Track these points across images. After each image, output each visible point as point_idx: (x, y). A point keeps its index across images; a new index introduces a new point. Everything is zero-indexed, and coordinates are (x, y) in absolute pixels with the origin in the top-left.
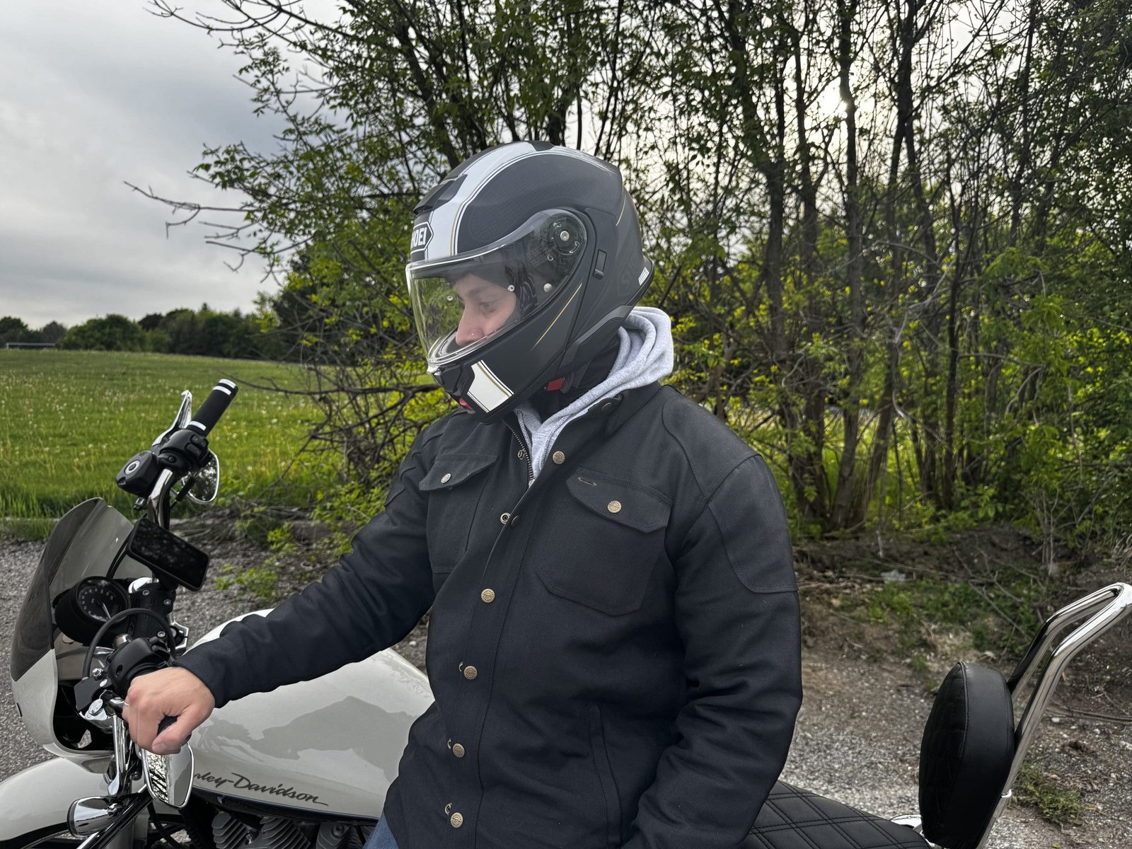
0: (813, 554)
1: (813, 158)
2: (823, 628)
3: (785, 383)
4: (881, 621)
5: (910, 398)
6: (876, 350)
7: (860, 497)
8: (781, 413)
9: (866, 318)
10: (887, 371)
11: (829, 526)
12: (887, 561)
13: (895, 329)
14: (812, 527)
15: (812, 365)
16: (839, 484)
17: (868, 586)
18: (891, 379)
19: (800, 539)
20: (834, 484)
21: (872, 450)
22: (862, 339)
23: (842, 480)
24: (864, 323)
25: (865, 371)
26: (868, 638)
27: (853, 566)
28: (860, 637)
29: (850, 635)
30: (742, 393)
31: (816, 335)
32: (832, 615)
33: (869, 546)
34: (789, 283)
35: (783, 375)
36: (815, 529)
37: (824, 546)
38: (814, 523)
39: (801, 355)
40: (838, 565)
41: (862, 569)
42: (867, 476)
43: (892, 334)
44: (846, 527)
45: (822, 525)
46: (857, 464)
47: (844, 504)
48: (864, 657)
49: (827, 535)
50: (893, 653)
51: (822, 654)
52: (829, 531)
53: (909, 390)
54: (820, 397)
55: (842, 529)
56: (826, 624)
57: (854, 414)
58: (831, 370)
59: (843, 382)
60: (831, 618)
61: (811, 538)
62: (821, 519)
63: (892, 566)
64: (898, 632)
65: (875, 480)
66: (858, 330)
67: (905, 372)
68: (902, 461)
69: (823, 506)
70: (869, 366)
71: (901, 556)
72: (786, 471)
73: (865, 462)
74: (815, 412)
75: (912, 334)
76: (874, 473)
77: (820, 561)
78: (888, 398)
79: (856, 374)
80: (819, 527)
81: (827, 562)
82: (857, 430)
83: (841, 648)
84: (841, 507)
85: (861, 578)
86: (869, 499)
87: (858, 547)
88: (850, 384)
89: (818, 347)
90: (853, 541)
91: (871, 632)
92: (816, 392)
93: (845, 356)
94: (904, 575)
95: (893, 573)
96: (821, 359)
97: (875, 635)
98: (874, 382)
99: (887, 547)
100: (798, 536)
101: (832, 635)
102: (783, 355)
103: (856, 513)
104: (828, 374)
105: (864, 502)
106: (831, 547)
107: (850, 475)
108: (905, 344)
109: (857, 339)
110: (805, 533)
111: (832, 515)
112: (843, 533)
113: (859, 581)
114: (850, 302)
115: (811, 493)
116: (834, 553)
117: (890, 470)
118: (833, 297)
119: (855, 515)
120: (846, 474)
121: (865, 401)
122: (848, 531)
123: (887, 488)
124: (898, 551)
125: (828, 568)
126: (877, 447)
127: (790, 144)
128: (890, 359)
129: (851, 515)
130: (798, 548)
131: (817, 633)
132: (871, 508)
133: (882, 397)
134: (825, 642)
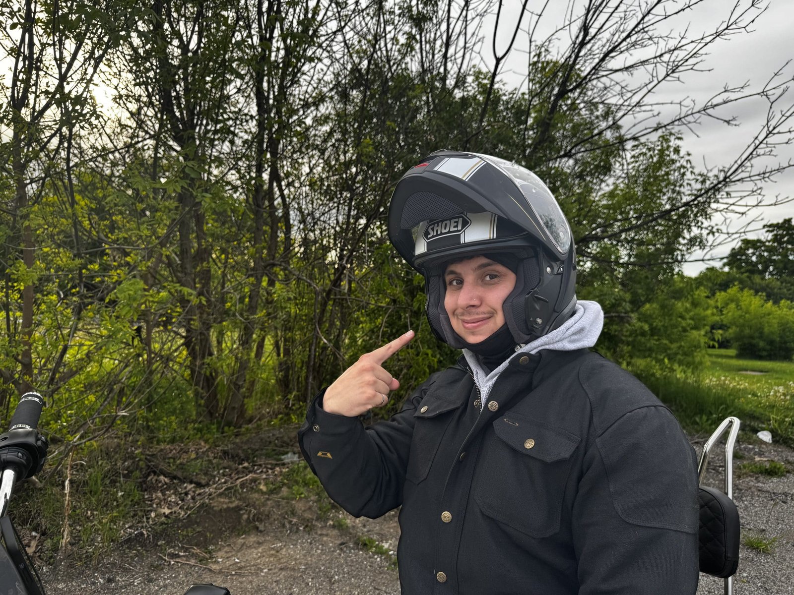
2: (266, 513)
4: (303, 496)
12: (282, 446)
17: (278, 469)
26: (300, 512)
27: (261, 455)
28: (293, 513)
29: (287, 513)
32: (268, 499)
37: (236, 442)
40: (251, 456)
41: (268, 456)
48: (301, 528)
50: (317, 519)
51: (272, 534)
56: (267, 509)
60: (269, 502)
63: (286, 450)
64: (316, 502)
71: (291, 441)
77: (237, 455)
81: (242, 456)
83: (284, 526)
85: (271, 464)
87: (262, 440)
91: (300, 506)
94: (297, 456)
95: (290, 455)
97: (303, 509)
101: (275, 517)
113: (269, 466)
124: (289, 438)
125: (243, 460)
131: (263, 518)
134: (271, 524)
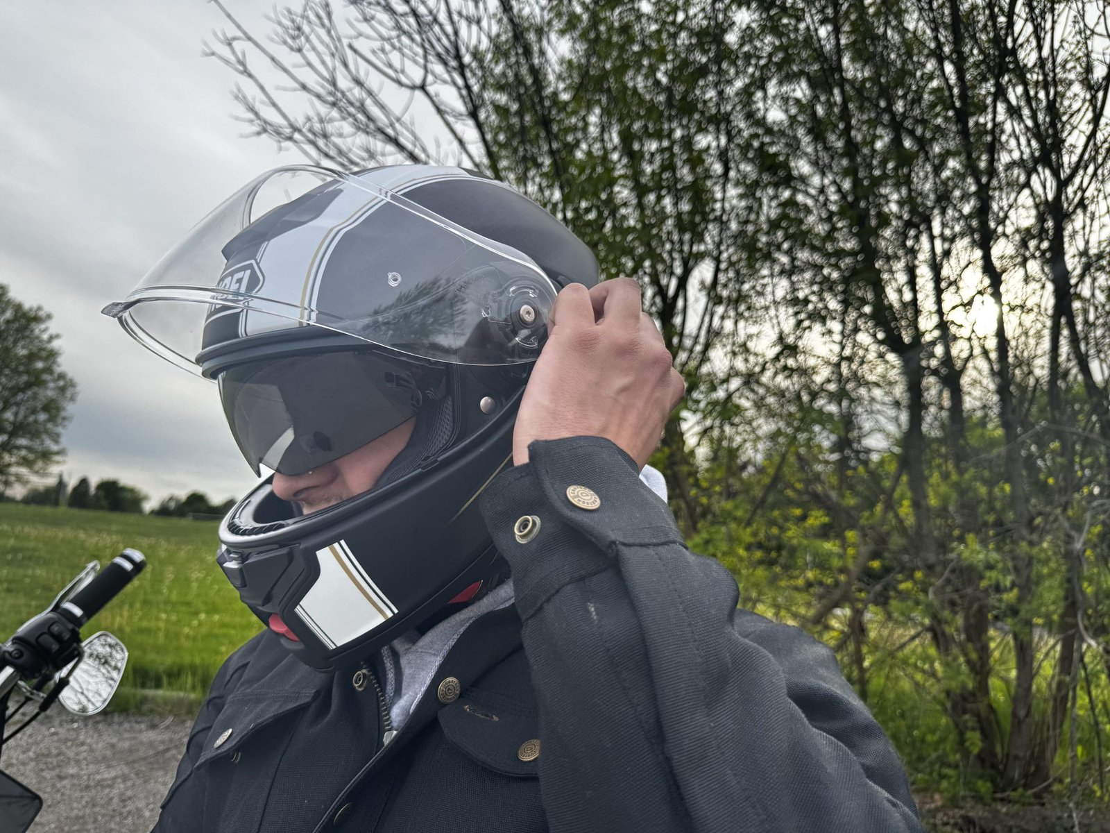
0: (983, 822)
1: (955, 338)
3: (935, 593)
5: (1099, 622)
6: (1048, 560)
7: (1043, 745)
8: (931, 629)
9: (1033, 519)
10: (1066, 585)
11: (1001, 783)
13: (1073, 533)
14: (980, 783)
15: (968, 574)
16: (1013, 725)
18: (1073, 596)
19: (964, 798)
20: (1007, 724)
21: (1054, 686)
22: (1031, 544)
23: (1017, 723)
24: (1031, 527)
25: (1037, 584)
30: (882, 600)
31: (970, 537)
33: (1060, 818)
34: (935, 478)
35: (931, 584)
36: (984, 787)
37: (997, 811)
38: (981, 777)
39: (952, 561)
42: (1050, 719)
43: (1069, 539)
44: (1026, 787)
45: (993, 782)
46: (1034, 702)
47: (1021, 754)
49: (999, 795)
52: (1003, 790)
53: (1096, 611)
54: (982, 612)
55: (1020, 790)
57: (1026, 639)
58: (993, 581)
59: (1011, 596)
61: (979, 799)
62: (990, 772)
65: (1061, 726)
66: (1025, 532)
67: (1089, 590)
68: (1096, 702)
69: (994, 755)
70: (1040, 578)
72: (942, 704)
73: (1046, 701)
74: (976, 631)
75: (1095, 539)
76: (1059, 715)
78: (1069, 620)
79: (1027, 587)
80: (989, 784)
82: (1032, 658)
84: (1016, 757)
86: (1055, 749)
87: (1044, 818)
88: (1020, 599)
89: (972, 552)
90: (1037, 808)
92: (975, 607)
93: (1010, 564)
96: (981, 566)
98: (1050, 595)
99: (1086, 821)
100: (962, 793)
102: (932, 557)
103: (1038, 768)
104: (990, 586)
105: (1048, 754)
106: (1006, 814)
107: (1027, 715)
108: (1088, 553)
109: (1024, 544)
110: (970, 790)
111: (1006, 766)
112: (1022, 796)
114: (1012, 501)
115: (975, 740)
116: (1011, 823)
117: (1081, 713)
118: (990, 493)
119: (1037, 771)
120: (1022, 713)
121: (1040, 621)
122: (1030, 792)
123: (1078, 735)
126: (1060, 685)
127: (927, 323)
128: (1069, 570)
129: (1033, 769)
130: (962, 812)
132: (1057, 760)
133: (1062, 616)
